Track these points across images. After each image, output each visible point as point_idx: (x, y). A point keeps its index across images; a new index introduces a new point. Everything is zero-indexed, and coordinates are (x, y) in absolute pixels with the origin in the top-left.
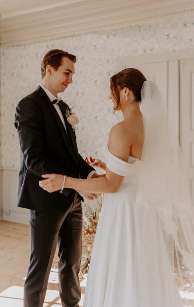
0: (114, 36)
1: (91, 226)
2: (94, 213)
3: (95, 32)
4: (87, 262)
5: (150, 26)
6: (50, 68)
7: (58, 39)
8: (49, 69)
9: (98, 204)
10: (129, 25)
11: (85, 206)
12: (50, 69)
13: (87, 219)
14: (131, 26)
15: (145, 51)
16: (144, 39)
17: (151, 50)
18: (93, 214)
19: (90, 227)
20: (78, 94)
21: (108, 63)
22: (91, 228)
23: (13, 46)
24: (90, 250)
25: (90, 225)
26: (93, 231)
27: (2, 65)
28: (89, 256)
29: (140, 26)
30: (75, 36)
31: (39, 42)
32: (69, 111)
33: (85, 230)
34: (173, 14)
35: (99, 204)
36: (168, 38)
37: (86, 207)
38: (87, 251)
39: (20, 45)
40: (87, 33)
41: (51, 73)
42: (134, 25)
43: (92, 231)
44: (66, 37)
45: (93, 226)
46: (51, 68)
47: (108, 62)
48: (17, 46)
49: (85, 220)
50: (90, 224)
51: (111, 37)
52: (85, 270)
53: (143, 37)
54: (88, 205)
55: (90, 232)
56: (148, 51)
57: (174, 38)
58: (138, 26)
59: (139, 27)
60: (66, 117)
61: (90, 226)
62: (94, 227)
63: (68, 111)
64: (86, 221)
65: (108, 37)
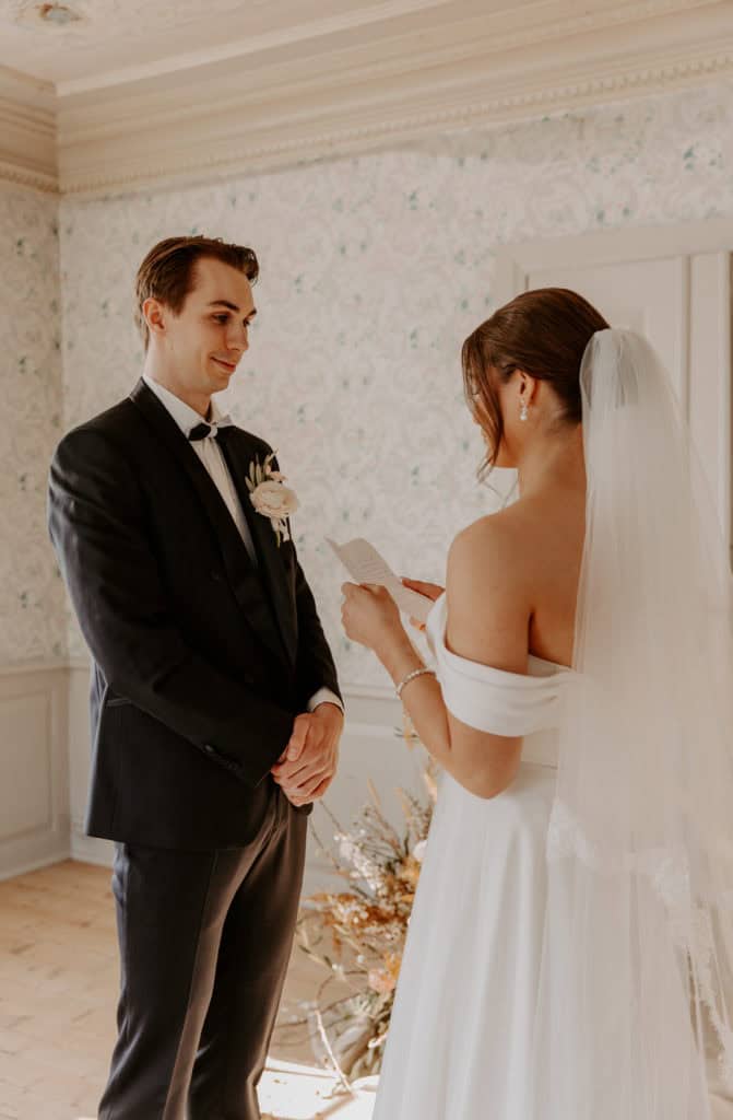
0: (484, 157)
1: (384, 891)
2: (402, 844)
3: (409, 145)
4: (366, 1033)
5: (620, 119)
6: (156, 307)
7: (273, 170)
8: (155, 311)
9: (414, 810)
10: (543, 117)
11: (366, 814)
12: (157, 314)
13: (371, 868)
14: (546, 119)
15: (601, 216)
16: (596, 170)
17: (626, 212)
18: (396, 847)
19: (383, 897)
20: (346, 384)
21: (462, 263)
22: (387, 903)
23: (106, 199)
24: (378, 986)
25: (382, 887)
26: (393, 912)
27: (66, 275)
28: (373, 1008)
29: (582, 120)
30: (335, 158)
31: (196, 184)
32: (258, 467)
33: (364, 908)
34: (709, 70)
35: (420, 809)
36: (689, 167)
37: (369, 820)
38: (369, 988)
39: (133, 196)
40: (380, 150)
41: (162, 327)
42: (561, 113)
43: (388, 913)
44: (301, 164)
45: (392, 891)
46: (160, 309)
47: (460, 258)
48: (121, 197)
49: (363, 869)
50: (379, 885)
51: (470, 161)
52: (359, 1063)
53: (594, 160)
54: (376, 811)
55: (384, 914)
56: (614, 216)
57: (713, 163)
58: (574, 119)
59: (580, 122)
60: (247, 487)
61: (380, 893)
62: (398, 897)
63: (255, 465)
64: (366, 875)
65: (461, 162)
